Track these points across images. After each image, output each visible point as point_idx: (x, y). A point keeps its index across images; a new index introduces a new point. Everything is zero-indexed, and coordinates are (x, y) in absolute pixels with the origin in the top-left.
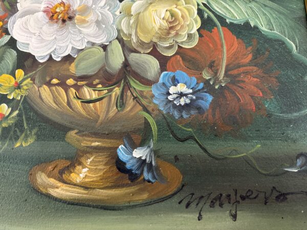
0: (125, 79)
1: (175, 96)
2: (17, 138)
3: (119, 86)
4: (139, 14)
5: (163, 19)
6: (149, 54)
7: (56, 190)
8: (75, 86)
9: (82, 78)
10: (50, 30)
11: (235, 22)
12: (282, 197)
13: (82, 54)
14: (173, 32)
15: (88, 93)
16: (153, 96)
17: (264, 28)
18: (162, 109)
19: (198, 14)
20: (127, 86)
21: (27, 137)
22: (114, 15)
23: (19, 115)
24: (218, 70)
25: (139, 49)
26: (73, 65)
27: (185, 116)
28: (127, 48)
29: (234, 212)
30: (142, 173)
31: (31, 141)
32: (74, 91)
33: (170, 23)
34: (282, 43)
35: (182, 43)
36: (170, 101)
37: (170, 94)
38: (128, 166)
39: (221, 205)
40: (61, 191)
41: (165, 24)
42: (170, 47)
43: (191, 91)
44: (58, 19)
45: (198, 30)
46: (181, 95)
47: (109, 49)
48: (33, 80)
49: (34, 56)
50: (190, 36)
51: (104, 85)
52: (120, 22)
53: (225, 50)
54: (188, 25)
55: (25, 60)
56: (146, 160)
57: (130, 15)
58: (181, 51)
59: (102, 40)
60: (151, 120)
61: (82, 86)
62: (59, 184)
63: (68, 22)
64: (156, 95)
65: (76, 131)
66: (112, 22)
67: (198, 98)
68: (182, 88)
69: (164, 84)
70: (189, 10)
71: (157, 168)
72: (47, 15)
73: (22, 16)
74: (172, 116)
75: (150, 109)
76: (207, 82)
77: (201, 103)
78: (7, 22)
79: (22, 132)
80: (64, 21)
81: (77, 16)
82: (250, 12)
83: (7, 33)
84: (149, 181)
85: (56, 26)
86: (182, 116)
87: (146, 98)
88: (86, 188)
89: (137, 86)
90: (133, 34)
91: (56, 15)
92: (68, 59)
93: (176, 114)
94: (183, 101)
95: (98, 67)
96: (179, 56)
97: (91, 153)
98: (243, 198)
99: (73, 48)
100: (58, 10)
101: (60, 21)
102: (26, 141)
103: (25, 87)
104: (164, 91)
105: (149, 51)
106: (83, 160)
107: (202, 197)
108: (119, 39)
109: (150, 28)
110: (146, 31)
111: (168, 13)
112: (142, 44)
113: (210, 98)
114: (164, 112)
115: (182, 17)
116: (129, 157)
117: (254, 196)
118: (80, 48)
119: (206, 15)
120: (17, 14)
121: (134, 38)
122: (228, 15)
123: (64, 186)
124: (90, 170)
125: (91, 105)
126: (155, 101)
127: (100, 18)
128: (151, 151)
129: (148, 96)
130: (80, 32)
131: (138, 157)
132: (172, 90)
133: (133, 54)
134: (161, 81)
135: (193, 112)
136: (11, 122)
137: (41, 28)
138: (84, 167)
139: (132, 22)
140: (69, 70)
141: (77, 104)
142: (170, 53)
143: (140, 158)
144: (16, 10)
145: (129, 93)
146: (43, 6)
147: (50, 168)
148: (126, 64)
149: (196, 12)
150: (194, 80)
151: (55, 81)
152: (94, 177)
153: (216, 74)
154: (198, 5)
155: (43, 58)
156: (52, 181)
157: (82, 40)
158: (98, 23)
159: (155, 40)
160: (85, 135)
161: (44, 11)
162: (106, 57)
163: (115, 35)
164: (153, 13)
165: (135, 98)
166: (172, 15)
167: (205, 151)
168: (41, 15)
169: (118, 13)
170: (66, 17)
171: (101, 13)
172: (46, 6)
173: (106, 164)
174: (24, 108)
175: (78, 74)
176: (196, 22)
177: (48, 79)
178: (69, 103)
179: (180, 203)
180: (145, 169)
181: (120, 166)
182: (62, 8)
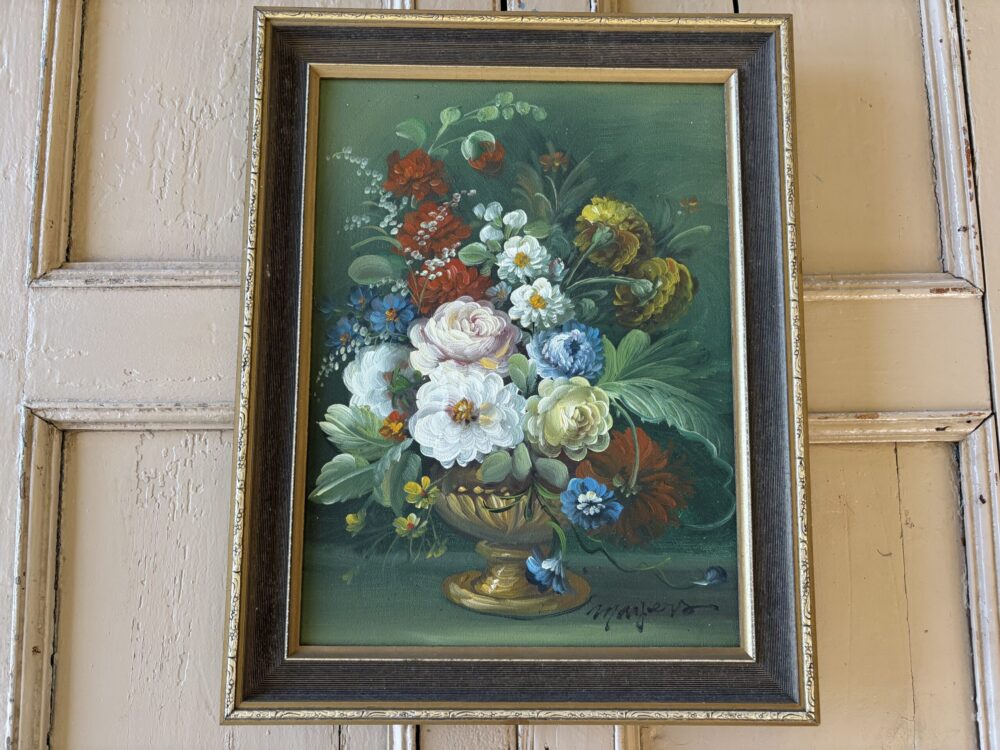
0: (533, 486)
1: (584, 505)
2: (428, 549)
3: (526, 495)
4: (546, 412)
5: (573, 418)
6: (557, 458)
7: (470, 601)
8: (483, 494)
9: (490, 485)
10: (453, 433)
11: (650, 421)
12: (689, 610)
13: (488, 459)
14: (583, 434)
15: (497, 502)
16: (561, 505)
17: (682, 428)
18: (570, 519)
19: (611, 412)
20: (535, 495)
21: (438, 547)
22: (520, 415)
23: (428, 525)
24: (629, 476)
25: (546, 454)
26: (479, 471)
27: (595, 527)
28: (535, 452)
29: (640, 624)
30: (551, 585)
31: (441, 552)
32: (482, 500)
33: (580, 422)
34: (702, 446)
35: (592, 446)
36: (579, 511)
37: (579, 503)
38: (538, 578)
39: (628, 617)
40: (473, 601)
41: (574, 424)
42: (579, 452)
43: (601, 500)
44: (461, 419)
45: (610, 431)
46: (591, 504)
47: (515, 454)
48: (440, 487)
49: (438, 462)
50: (601, 438)
51: (511, 494)
52: (526, 423)
53: (638, 455)
54: (599, 426)
55: (430, 466)
56: (554, 572)
57: (536, 414)
58: (591, 456)
59: (507, 443)
60: (559, 531)
61: (490, 495)
62: (471, 595)
63: (472, 423)
64: (564, 503)
65: (485, 542)
66: (517, 422)
67: (607, 508)
68: (591, 496)
69: (573, 492)
70: (600, 407)
71: (566, 580)
72: (450, 414)
73: (422, 417)
74: (582, 527)
75: (558, 519)
76: (617, 490)
77: (611, 512)
78: (407, 423)
79: (432, 542)
80: (467, 422)
81: (481, 416)
82: (667, 408)
83: (409, 436)
84: (558, 593)
85: (459, 428)
86: (591, 527)
87: (554, 506)
88: (497, 599)
89: (545, 495)
90: (541, 435)
91: (458, 415)
92: (474, 465)
93: (586, 525)
94: (592, 511)
95: (505, 473)
96: (588, 462)
97: (501, 564)
98: (650, 610)
99: (478, 453)
100: (461, 409)
101: (464, 423)
102: (437, 552)
103: (432, 496)
104: (573, 499)
105: (557, 455)
106: (493, 571)
107: (610, 609)
108: (526, 442)
109: (558, 429)
110: (553, 432)
111: (577, 412)
112: (549, 447)
113: (620, 508)
114: (573, 522)
115: (593, 415)
116: (538, 568)
117: (661, 608)
118: (486, 452)
119: (619, 413)
120: (418, 413)
121: (541, 440)
122: (643, 413)
123: (476, 597)
124: (501, 582)
125: (500, 514)
126: (564, 511)
127: (505, 418)
128: (560, 563)
129: (557, 505)
130: (485, 434)
131: (547, 568)
132: (581, 498)
133: (540, 459)
134: (569, 488)
135: (602, 522)
136: (421, 532)
137: (444, 430)
138: (495, 578)
139: (538, 422)
140: (475, 477)
141: (486, 513)
142: (578, 459)
143: (549, 570)
144: (415, 409)
145: (537, 502)
146: (444, 404)
147: (462, 579)
148: (534, 471)
149: (608, 410)
150: (604, 488)
151: (462, 489)
152: (505, 588)
153: (627, 481)
154: (611, 401)
155: (449, 463)
156: (465, 592)
157: (487, 443)
158: (503, 423)
159: (563, 443)
160: (495, 546)
161: (446, 411)
162: (513, 462)
163: (522, 437)
164: (562, 411)
165: (543, 507)
166: (583, 413)
167: (614, 562)
168: (443, 414)
169: (523, 412)
170: (470, 416)
171: (506, 412)
172: (447, 404)
173: (515, 576)
174: (433, 518)
175: (486, 482)
176: (608, 421)
177: (454, 487)
178: (477, 513)
179: (588, 614)
180: (554, 581)
181: (530, 577)
182: (465, 407)
